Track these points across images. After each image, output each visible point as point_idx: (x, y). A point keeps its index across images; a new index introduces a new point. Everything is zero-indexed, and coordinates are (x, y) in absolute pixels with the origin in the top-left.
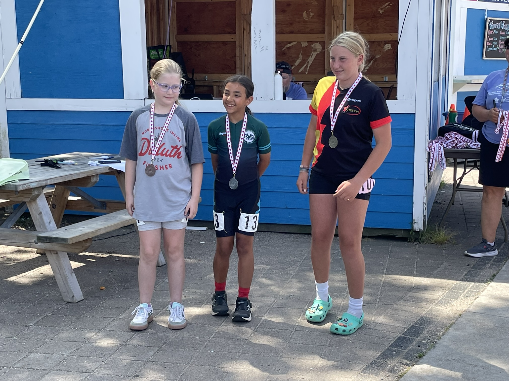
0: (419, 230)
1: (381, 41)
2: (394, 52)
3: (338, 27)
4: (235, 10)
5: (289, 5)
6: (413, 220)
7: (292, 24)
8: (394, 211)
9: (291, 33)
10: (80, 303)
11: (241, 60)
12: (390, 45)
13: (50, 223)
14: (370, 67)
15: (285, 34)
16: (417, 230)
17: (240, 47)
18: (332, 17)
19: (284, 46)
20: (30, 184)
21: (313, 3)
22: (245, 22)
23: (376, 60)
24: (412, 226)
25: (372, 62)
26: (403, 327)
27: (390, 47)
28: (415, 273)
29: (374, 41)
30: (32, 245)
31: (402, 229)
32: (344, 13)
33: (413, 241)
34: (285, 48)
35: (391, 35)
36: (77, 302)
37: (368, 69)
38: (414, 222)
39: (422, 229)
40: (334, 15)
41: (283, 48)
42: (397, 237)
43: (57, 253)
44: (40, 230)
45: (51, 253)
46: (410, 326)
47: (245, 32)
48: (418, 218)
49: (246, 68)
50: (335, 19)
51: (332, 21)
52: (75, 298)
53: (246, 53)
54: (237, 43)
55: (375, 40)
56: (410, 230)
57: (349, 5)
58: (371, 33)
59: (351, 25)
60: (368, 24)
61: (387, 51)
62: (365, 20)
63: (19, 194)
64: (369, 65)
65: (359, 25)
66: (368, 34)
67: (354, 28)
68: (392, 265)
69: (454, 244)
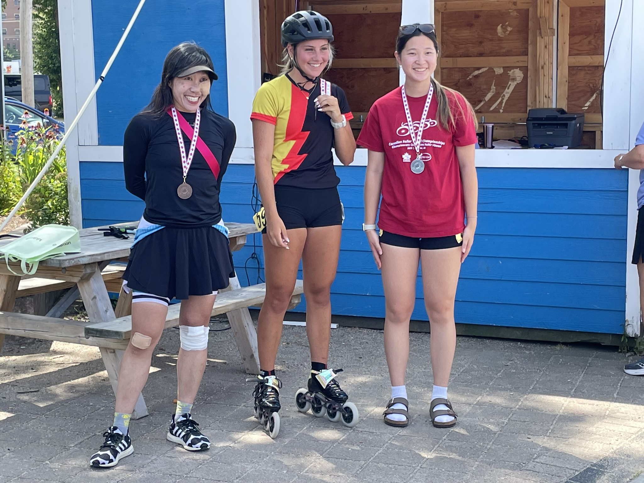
0: (634, 336)
3: (546, 47)
5: (477, 17)
6: (625, 321)
7: (481, 43)
8: (598, 308)
9: (481, 55)
10: (142, 420)
13: (106, 311)
14: (592, 103)
15: (471, 56)
16: (631, 335)
18: (538, 32)
19: (471, 74)
21: (511, 14)
24: (625, 330)
25: (595, 95)
26: (574, 470)
28: (615, 395)
29: (598, 66)
31: (610, 334)
32: (555, 27)
33: (626, 350)
34: (471, 77)
36: (139, 419)
37: (589, 106)
38: (626, 324)
39: (638, 333)
40: (540, 29)
41: (468, 77)
42: (602, 344)
43: (114, 352)
44: (94, 321)
45: (107, 352)
46: (585, 469)
48: (633, 318)
50: (541, 36)
51: (538, 38)
56: (622, 335)
57: (562, 16)
58: (593, 55)
59: (565, 43)
60: (590, 42)
62: (586, 37)
63: (67, 272)
64: (591, 100)
65: (576, 43)
66: (589, 57)
67: (570, 48)
68: (586, 384)
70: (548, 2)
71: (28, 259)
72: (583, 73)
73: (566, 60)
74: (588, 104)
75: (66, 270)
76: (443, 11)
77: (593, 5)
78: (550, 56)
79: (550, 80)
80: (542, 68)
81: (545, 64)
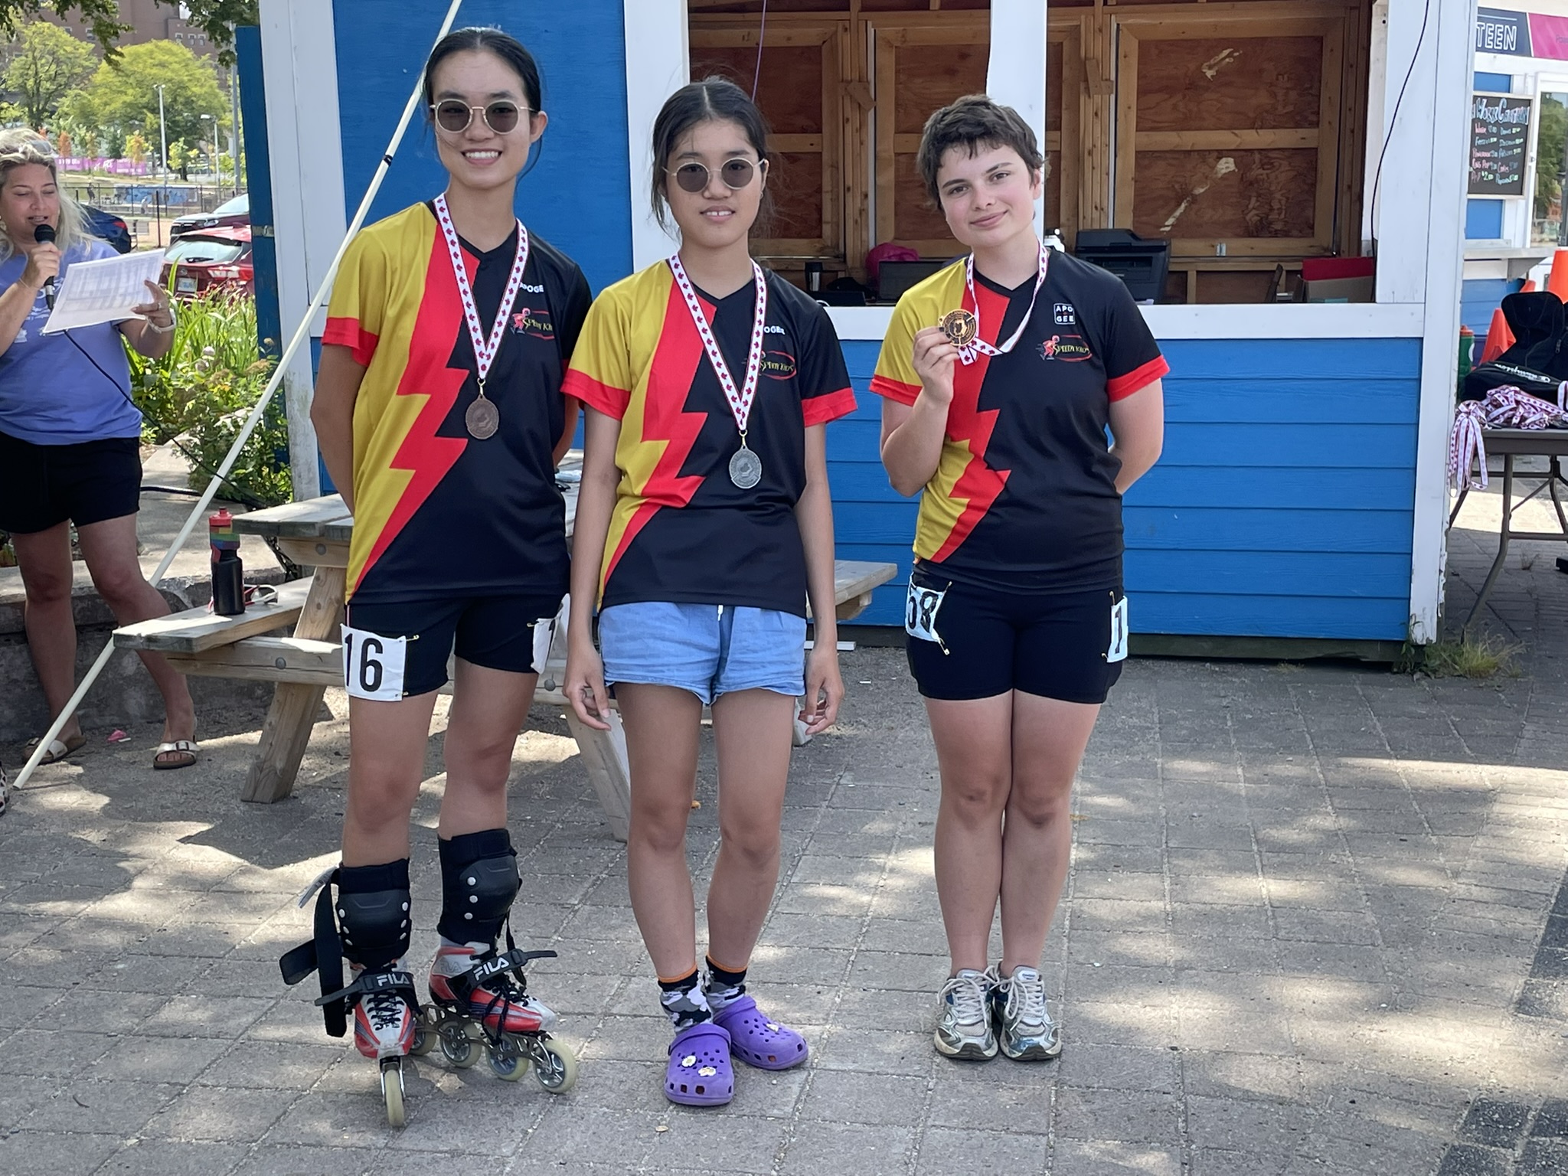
0: (1424, 643)
1: (1209, 151)
2: (1242, 179)
3: (1096, 114)
4: (821, 72)
6: (1409, 617)
8: (1361, 594)
11: (835, 200)
12: (1231, 160)
16: (1420, 641)
17: (835, 167)
18: (1082, 86)
22: (847, 101)
23: (1195, 200)
24: (1410, 635)
25: (1183, 206)
26: (1541, 894)
27: (1232, 167)
29: (1189, 152)
31: (1377, 641)
32: (1113, 78)
33: (1409, 670)
35: (1236, 135)
37: (1172, 225)
38: (1412, 622)
39: (1434, 638)
40: (1086, 80)
42: (1363, 660)
47: (849, 128)
48: (1424, 609)
49: (850, 223)
50: (1088, 93)
51: (1083, 98)
53: (849, 182)
54: (826, 157)
56: (1401, 643)
57: (1125, 56)
58: (1182, 130)
59: (1129, 108)
60: (1175, 107)
61: (1225, 177)
62: (1167, 96)
64: (1177, 213)
65: (1150, 108)
66: (1174, 134)
67: (1137, 117)
68: (1397, 734)
69: (1516, 676)
70: (1101, 30)
72: (1162, 162)
73: (1133, 140)
74: (1171, 221)
76: (899, 45)
77: (1183, 36)
78: (1105, 132)
79: (1104, 176)
80: (1090, 153)
81: (1094, 146)
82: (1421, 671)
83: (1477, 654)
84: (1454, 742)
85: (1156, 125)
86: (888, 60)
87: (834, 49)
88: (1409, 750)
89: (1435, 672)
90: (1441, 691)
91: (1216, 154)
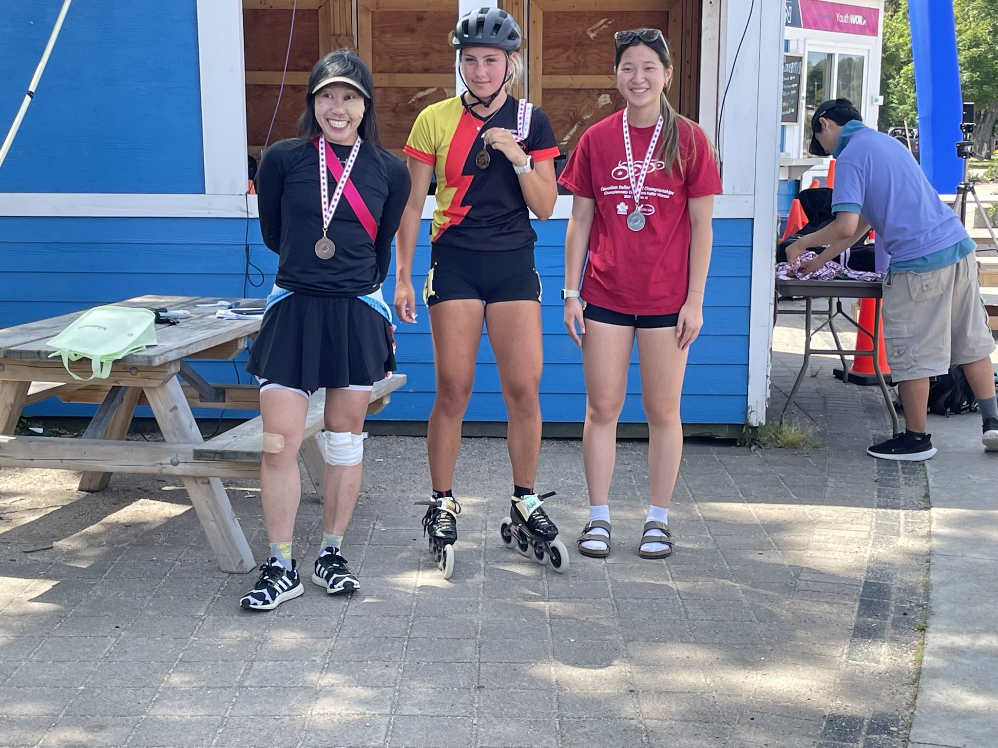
0: (758, 425)
1: (593, 89)
4: (317, 27)
5: (420, 19)
6: (747, 408)
7: (426, 54)
9: (426, 71)
12: (608, 96)
13: (191, 426)
14: (572, 137)
15: (413, 73)
16: (755, 424)
19: (413, 96)
20: (168, 354)
23: (583, 123)
24: (747, 419)
25: (575, 127)
27: (609, 101)
29: (579, 89)
30: (165, 468)
31: (726, 424)
33: (748, 444)
34: (413, 100)
36: (251, 571)
37: (568, 141)
38: (749, 411)
39: (764, 422)
41: (410, 100)
43: (209, 483)
44: (175, 440)
45: (197, 483)
46: (863, 583)
48: (757, 402)
52: (245, 564)
55: (583, 87)
56: (743, 425)
57: (534, 22)
58: (574, 74)
59: (538, 58)
60: (568, 58)
61: (604, 107)
62: (563, 51)
63: (139, 374)
64: (572, 132)
65: (551, 59)
66: (569, 76)
67: (543, 65)
68: (746, 486)
69: (817, 447)
70: (517, 4)
71: (102, 357)
72: (560, 97)
73: (539, 80)
74: (567, 138)
75: (138, 371)
76: (374, 10)
77: (573, 9)
82: (755, 444)
83: (791, 432)
84: (783, 490)
85: (555, 71)
86: (366, 21)
87: (327, 13)
88: (755, 496)
89: (764, 445)
90: (770, 457)
91: (597, 92)
